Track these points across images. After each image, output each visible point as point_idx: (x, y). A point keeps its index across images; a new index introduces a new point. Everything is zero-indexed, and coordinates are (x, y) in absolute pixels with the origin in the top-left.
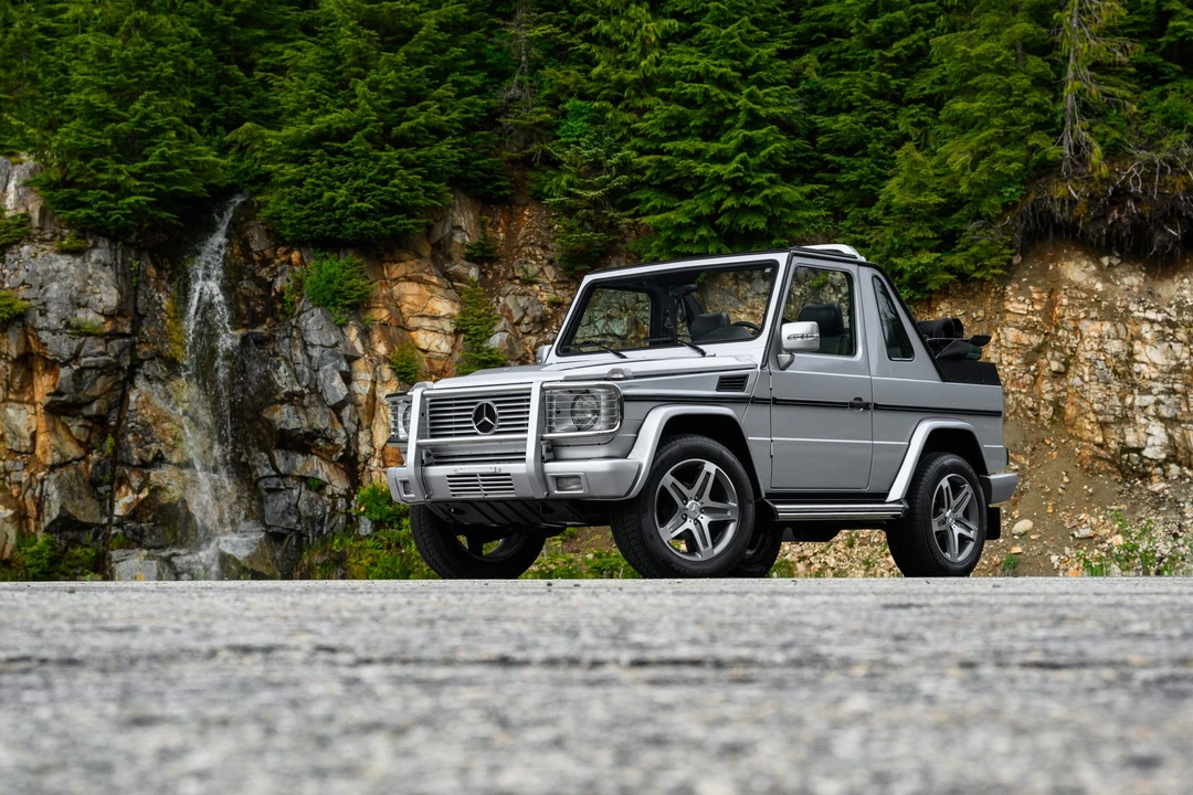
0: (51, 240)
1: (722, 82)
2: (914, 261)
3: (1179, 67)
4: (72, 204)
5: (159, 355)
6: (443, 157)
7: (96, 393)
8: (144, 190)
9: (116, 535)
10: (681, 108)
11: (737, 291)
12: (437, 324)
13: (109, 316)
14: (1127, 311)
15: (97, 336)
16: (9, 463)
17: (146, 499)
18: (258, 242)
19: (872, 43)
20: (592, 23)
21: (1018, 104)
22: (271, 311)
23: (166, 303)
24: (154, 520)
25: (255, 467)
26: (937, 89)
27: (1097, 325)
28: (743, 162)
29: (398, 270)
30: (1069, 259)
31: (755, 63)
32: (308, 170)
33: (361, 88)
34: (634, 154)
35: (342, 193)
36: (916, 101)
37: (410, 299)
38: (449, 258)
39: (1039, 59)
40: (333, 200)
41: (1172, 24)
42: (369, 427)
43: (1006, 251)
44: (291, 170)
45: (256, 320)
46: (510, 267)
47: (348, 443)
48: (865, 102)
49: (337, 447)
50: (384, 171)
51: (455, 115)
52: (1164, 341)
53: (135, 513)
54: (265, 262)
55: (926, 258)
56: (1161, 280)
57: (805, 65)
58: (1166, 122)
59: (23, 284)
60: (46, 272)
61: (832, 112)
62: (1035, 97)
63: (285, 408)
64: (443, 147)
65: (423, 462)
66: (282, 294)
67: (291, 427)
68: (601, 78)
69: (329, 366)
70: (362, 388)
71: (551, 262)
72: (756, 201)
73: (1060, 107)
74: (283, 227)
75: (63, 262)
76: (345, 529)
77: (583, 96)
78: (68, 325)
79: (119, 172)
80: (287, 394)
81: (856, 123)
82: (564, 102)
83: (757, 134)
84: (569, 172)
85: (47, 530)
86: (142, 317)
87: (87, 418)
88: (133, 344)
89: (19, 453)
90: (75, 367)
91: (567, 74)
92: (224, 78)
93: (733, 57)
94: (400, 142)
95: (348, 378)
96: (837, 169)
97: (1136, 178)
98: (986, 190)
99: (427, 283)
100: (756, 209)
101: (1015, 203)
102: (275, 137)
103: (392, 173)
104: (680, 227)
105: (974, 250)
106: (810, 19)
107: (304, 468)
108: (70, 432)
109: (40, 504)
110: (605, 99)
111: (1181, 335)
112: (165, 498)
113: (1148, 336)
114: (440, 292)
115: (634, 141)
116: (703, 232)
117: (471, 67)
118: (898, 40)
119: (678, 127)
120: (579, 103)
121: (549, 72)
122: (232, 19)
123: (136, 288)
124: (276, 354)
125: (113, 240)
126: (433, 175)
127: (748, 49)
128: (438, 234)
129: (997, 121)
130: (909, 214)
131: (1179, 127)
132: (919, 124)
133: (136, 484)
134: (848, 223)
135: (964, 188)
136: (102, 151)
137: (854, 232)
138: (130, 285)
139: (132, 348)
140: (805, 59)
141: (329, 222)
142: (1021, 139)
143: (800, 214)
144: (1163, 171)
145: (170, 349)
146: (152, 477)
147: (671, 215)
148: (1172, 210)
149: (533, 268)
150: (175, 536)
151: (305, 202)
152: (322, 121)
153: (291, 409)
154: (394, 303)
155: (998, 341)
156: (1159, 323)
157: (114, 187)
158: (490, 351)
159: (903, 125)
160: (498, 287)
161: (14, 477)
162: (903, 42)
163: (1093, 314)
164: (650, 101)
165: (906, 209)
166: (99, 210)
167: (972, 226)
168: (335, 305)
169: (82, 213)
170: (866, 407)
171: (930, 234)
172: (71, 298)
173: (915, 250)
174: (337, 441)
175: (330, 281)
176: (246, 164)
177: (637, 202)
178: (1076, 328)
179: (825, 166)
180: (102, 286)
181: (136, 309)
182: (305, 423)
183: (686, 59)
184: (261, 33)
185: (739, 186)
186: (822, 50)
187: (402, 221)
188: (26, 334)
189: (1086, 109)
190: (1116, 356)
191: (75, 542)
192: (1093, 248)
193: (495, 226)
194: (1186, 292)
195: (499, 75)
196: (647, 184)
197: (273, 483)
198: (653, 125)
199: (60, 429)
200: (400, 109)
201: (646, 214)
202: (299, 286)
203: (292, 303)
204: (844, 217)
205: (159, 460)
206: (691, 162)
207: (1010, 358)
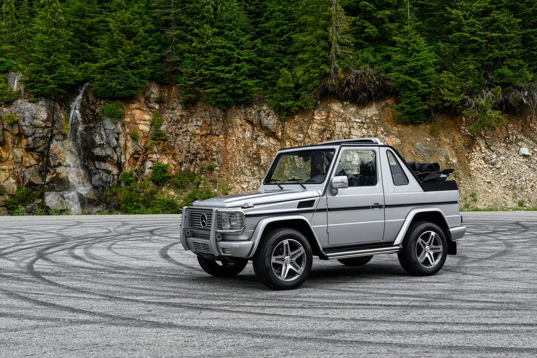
0: (28, 98)
1: (230, 49)
2: (286, 104)
3: (368, 43)
4: (33, 87)
5: (60, 133)
6: (146, 72)
7: (40, 145)
8: (55, 83)
9: (46, 187)
10: (218, 57)
11: (236, 112)
12: (145, 122)
13: (44, 121)
14: (350, 119)
15: (40, 128)
16: (15, 166)
17: (55, 177)
18: (91, 98)
19: (278, 35)
20: (193, 30)
21: (317, 56)
22: (95, 119)
23: (63, 117)
24: (58, 183)
25: (89, 167)
26: (296, 50)
27: (340, 123)
28: (235, 74)
29: (134, 106)
30: (334, 102)
31: (241, 42)
32: (104, 76)
33: (120, 51)
34: (204, 70)
35: (114, 84)
36: (290, 54)
37: (137, 115)
38: (150, 102)
39: (324, 42)
40: (111, 85)
41: (366, 30)
42: (125, 154)
43: (315, 100)
44: (99, 76)
45: (90, 122)
46: (168, 105)
47: (118, 159)
48: (274, 54)
49: (114, 160)
50: (127, 77)
51: (149, 59)
52: (360, 128)
53: (52, 181)
54: (93, 104)
55: (290, 103)
56: (361, 109)
57: (257, 42)
58: (363, 61)
59: (18, 112)
60: (25, 108)
61: (266, 56)
62: (323, 53)
63: (98, 149)
64: (146, 69)
66: (98, 114)
67: (99, 154)
68: (195, 47)
69: (111, 136)
70: (122, 142)
71: (180, 103)
72: (239, 86)
73: (330, 56)
74: (98, 93)
75: (30, 105)
76: (117, 185)
77: (190, 52)
78: (31, 125)
79: (47, 78)
80: (99, 144)
81: (271, 61)
82: (184, 54)
83: (239, 65)
84: (185, 76)
85: (26, 186)
86: (55, 121)
87: (38, 152)
88: (52, 130)
89: (18, 163)
90: (33, 137)
91: (185, 46)
92: (83, 47)
93: (234, 40)
94: (132, 68)
95: (117, 139)
96: (266, 75)
97: (353, 78)
98: (309, 82)
99: (142, 110)
100: (240, 88)
101: (317, 86)
102: (95, 67)
103: (129, 77)
104: (217, 93)
105: (304, 100)
106: (260, 28)
107: (104, 166)
108: (33, 157)
109: (23, 178)
110: (196, 53)
111: (366, 126)
112: (61, 176)
113: (355, 127)
114: (147, 112)
115: (204, 66)
116: (224, 95)
117: (155, 44)
118: (285, 34)
119: (217, 63)
120: (188, 54)
121: (179, 45)
122: (85, 29)
123: (53, 113)
124: (96, 132)
125: (46, 98)
126: (142, 77)
127: (239, 38)
128: (147, 94)
129: (311, 61)
130: (285, 90)
131: (366, 63)
132: (291, 61)
133: (52, 172)
134: (269, 91)
135: (300, 82)
136: (41, 71)
137: (270, 94)
138: (51, 112)
139: (52, 131)
140: (257, 41)
141: (111, 92)
142: (319, 66)
143: (253, 89)
144: (361, 76)
145: (63, 131)
146: (57, 170)
147: (214, 89)
148: (364, 88)
149: (175, 105)
150: (64, 187)
151: (103, 86)
152: (108, 61)
153: (100, 149)
154: (133, 116)
155: (311, 128)
156: (359, 123)
157: (46, 82)
158: (160, 131)
159: (285, 61)
160: (165, 111)
161: (16, 170)
162: (286, 35)
163: (339, 120)
164: (209, 54)
165: (284, 88)
166: (41, 89)
167: (304, 93)
168: (114, 117)
169: (36, 90)
171: (291, 96)
172: (32, 117)
173: (287, 100)
174: (114, 158)
175: (112, 110)
176: (86, 75)
177: (206, 85)
178: (334, 124)
179: (262, 74)
180: (42, 112)
181: (53, 119)
182: (104, 153)
183: (220, 41)
184: (94, 33)
185: (234, 81)
186: (264, 37)
187: (133, 91)
188: (19, 127)
189: (338, 57)
190: (345, 133)
191: (34, 190)
192: (341, 100)
193: (164, 92)
194: (368, 113)
195: (165, 45)
196: (208, 79)
197: (94, 171)
198: (209, 62)
199: (30, 155)
200: (132, 58)
201: (208, 89)
202: (103, 111)
203: (101, 116)
204: (267, 89)
205: (60, 164)
206: (220, 73)
207: (315, 133)
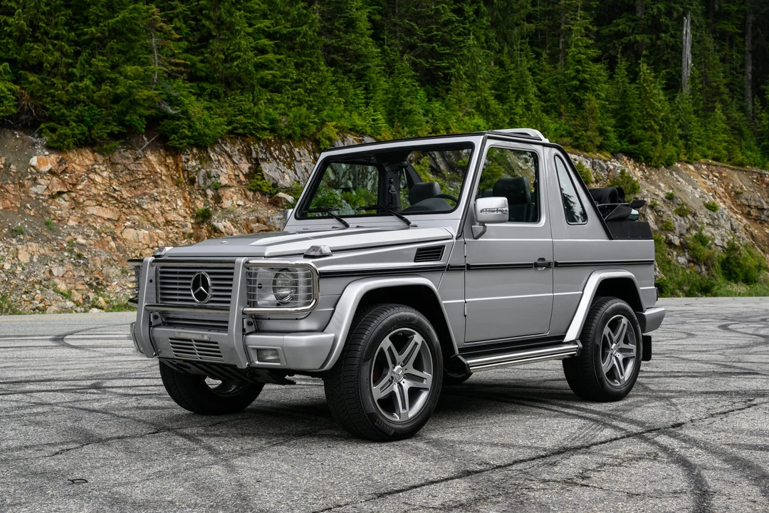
65: (150, 323)
170: (548, 266)
